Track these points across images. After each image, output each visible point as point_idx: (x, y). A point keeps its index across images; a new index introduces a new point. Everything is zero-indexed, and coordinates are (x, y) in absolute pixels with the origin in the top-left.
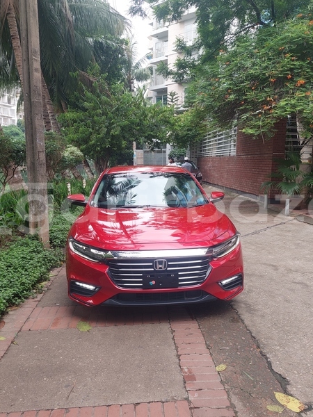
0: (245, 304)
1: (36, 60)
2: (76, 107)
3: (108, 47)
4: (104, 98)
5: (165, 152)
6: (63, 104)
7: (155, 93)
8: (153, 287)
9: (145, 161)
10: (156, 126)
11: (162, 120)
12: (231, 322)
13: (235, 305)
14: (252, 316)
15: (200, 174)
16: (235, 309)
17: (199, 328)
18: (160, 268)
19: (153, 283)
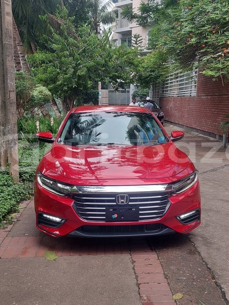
0: (202, 237)
1: (8, 5)
2: (44, 48)
4: (71, 40)
6: (32, 45)
7: (120, 36)
8: (116, 220)
9: (109, 100)
10: (121, 67)
11: (126, 61)
12: (188, 254)
13: (192, 238)
14: (208, 249)
15: (162, 114)
16: (192, 242)
17: (158, 259)
18: (122, 202)
19: (115, 216)
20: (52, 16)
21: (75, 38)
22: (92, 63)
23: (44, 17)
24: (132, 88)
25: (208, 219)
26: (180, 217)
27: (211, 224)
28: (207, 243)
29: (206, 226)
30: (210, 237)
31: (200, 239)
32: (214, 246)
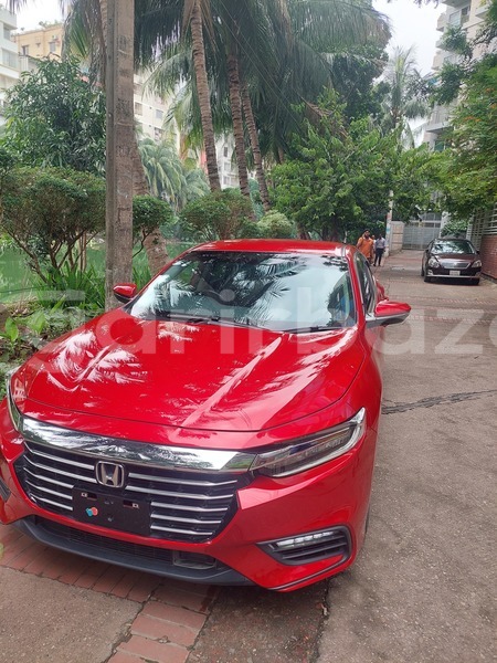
1: (125, 56)
2: (295, 156)
3: (356, 64)
4: (335, 140)
5: (439, 225)
6: (280, 152)
7: (435, 136)
8: (93, 520)
9: (405, 238)
10: (415, 183)
11: (425, 174)
12: (283, 651)
13: (337, 587)
14: (353, 646)
15: (478, 263)
16: (327, 605)
17: (191, 648)
18: (110, 482)
19: (92, 512)
20: (311, 105)
21: (342, 138)
22: (361, 177)
23: (299, 107)
24: (445, 220)
25: (426, 526)
26: (275, 545)
27: (423, 547)
28: (366, 620)
29: (402, 552)
30: (389, 595)
31: (357, 596)
32: (380, 640)
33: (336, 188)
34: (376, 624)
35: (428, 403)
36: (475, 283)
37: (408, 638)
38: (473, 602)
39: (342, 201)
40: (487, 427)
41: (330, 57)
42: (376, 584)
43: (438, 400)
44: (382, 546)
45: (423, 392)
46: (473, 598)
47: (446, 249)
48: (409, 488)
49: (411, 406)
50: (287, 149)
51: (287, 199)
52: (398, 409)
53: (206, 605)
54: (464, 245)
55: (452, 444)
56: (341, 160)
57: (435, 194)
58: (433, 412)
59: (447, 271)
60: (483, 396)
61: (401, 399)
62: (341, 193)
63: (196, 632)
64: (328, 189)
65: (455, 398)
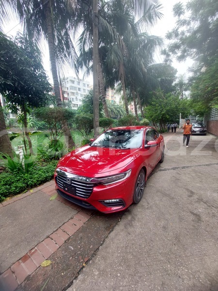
4: (161, 100)
5: (195, 119)
12: (105, 228)
13: (125, 215)
14: (123, 230)
15: (205, 129)
16: (121, 219)
17: (84, 223)
18: (68, 183)
20: (154, 92)
21: (163, 99)
22: (169, 108)
23: (151, 93)
24: (197, 117)
25: (158, 202)
26: (104, 201)
27: (154, 208)
28: (129, 224)
29: (148, 208)
30: (138, 219)
31: (130, 218)
32: (130, 229)
33: (161, 111)
34: (131, 226)
35: (174, 169)
36: (205, 135)
37: (138, 230)
38: (162, 224)
39: (163, 115)
40: (189, 176)
41: (159, 79)
42: (136, 215)
43: (177, 168)
44: (143, 206)
45: (174, 165)
46: (163, 223)
47: (196, 126)
48: (158, 191)
49: (169, 169)
50: (149, 103)
51: (148, 115)
52: (165, 170)
53: (92, 214)
54: (201, 124)
55: (176, 180)
56: (163, 104)
57: (192, 111)
58: (175, 171)
59: (195, 132)
60: (192, 167)
61: (167, 167)
62: (163, 113)
63: (87, 220)
64: (159, 112)
65: (183, 168)
